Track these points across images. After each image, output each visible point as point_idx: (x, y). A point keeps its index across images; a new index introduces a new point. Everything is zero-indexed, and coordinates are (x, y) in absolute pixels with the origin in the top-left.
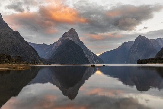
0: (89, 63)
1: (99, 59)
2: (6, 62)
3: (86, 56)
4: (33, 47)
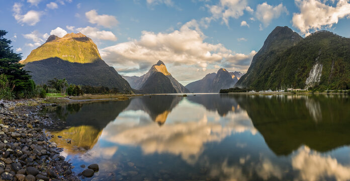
0: (176, 93)
1: (185, 89)
2: (106, 93)
3: (174, 86)
4: (126, 79)
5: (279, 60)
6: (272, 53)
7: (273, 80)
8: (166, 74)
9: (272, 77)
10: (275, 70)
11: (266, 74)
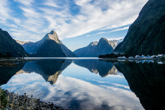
5: (151, 28)
6: (146, 22)
7: (145, 47)
8: (57, 42)
9: (144, 44)
10: (147, 38)
11: (139, 41)
